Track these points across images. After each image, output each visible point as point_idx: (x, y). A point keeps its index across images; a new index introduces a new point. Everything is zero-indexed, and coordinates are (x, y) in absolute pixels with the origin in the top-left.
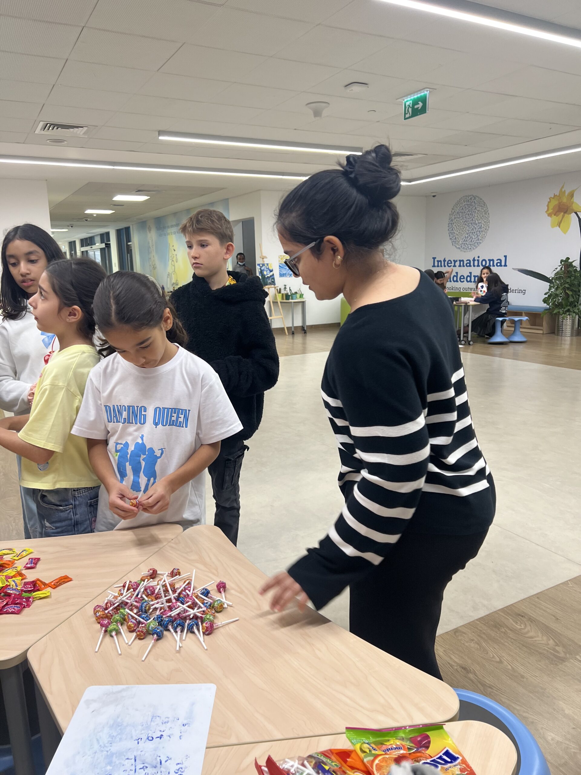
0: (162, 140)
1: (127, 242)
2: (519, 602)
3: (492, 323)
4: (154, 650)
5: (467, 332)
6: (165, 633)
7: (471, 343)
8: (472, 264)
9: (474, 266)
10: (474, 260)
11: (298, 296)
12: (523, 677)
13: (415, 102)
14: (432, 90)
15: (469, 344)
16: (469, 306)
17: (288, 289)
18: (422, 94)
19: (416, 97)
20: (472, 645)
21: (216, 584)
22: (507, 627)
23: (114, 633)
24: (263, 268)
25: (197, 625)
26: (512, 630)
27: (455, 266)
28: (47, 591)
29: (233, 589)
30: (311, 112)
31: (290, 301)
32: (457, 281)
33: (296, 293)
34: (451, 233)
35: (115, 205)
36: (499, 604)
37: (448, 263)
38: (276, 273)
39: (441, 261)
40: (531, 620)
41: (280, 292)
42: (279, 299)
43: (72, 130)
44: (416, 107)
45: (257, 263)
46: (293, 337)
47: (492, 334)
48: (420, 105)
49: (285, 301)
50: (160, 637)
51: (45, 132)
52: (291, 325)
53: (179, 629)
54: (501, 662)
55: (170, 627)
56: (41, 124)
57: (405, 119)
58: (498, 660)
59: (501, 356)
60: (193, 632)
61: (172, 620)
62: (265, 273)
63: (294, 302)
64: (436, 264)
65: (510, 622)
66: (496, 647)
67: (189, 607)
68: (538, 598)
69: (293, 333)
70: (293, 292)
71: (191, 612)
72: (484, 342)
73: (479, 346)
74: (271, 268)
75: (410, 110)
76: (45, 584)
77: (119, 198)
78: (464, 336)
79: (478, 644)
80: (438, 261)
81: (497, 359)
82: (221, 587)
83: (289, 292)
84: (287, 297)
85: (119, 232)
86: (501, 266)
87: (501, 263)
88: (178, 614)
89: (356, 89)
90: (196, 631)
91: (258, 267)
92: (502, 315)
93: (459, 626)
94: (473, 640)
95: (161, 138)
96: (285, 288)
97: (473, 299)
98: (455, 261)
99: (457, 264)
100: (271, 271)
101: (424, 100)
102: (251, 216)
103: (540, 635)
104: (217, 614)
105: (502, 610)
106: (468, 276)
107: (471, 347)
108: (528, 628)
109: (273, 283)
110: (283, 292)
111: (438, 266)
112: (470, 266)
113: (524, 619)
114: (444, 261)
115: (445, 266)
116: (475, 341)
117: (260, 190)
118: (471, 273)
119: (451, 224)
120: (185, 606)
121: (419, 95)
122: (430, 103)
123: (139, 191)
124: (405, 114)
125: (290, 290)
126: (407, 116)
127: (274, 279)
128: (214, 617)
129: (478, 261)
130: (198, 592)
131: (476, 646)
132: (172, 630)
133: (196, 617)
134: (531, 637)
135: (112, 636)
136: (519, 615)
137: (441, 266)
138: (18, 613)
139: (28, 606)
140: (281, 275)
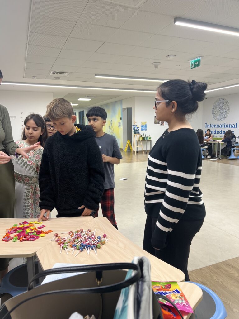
0: (96, 78)
1: (83, 117)
2: (229, 260)
3: (229, 151)
4: (79, 254)
5: (219, 154)
6: (84, 249)
7: (221, 159)
8: (222, 126)
9: (223, 127)
10: (223, 125)
11: (149, 138)
12: (227, 288)
13: (195, 62)
14: (202, 57)
15: (220, 159)
16: (220, 143)
17: (145, 135)
18: (198, 59)
19: (195, 60)
20: (207, 274)
21: (103, 235)
22: (223, 269)
23: (65, 248)
24: (135, 127)
25: (95, 247)
26: (225, 270)
27: (215, 127)
28: (44, 235)
29: (109, 237)
30: (154, 66)
31: (145, 140)
32: (216, 133)
33: (148, 137)
34: (213, 113)
35: (78, 102)
36: (220, 260)
37: (212, 126)
38: (140, 129)
39: (209, 125)
40: (233, 267)
41: (141, 137)
42: (141, 139)
43: (63, 74)
44: (195, 64)
45: (133, 125)
46: (146, 155)
47: (230, 155)
48: (197, 63)
49: (143, 140)
50: (82, 251)
51: (53, 75)
52: (145, 150)
53: (89, 248)
54: (218, 282)
55: (85, 247)
56: (52, 72)
57: (191, 68)
58: (217, 281)
59: (233, 164)
60: (93, 250)
61: (86, 245)
62: (135, 129)
63: (147, 141)
64: (207, 126)
65: (224, 267)
66: (217, 276)
67: (93, 241)
68: (237, 259)
69: (146, 153)
70: (147, 136)
71: (93, 243)
72: (227, 159)
73: (225, 160)
74: (138, 127)
75: (193, 65)
76: (43, 232)
77: (80, 99)
78: (217, 156)
79: (209, 274)
80: (208, 125)
81: (232, 166)
82: (105, 236)
83: (145, 136)
84: (144, 138)
85: (80, 113)
86: (234, 127)
87: (234, 126)
88: (88, 243)
89: (171, 57)
90: (94, 249)
91: (133, 127)
92: (234, 147)
93: (203, 267)
94: (208, 273)
95: (96, 77)
96: (143, 135)
97: (221, 141)
98: (215, 125)
99: (216, 126)
100: (138, 128)
101: (199, 61)
102: (131, 106)
103: (236, 273)
104: (102, 245)
105: (221, 263)
106: (220, 131)
107: (221, 160)
108: (231, 270)
109: (139, 133)
110: (142, 136)
111: (208, 127)
112: (221, 127)
113: (230, 267)
114: (210, 125)
115: (211, 127)
116: (222, 158)
117: (134, 96)
118: (221, 130)
119: (213, 110)
120: (91, 240)
121: (197, 59)
122: (201, 63)
123: (88, 97)
124: (191, 66)
125: (146, 136)
126: (192, 67)
127: (139, 131)
128: (101, 245)
129: (225, 125)
130: (96, 237)
131: (209, 275)
132: (86, 249)
133: (94, 244)
134: (232, 274)
135: (65, 250)
136: (228, 265)
137: (209, 127)
138: (34, 240)
139: (37, 239)
140: (142, 130)
